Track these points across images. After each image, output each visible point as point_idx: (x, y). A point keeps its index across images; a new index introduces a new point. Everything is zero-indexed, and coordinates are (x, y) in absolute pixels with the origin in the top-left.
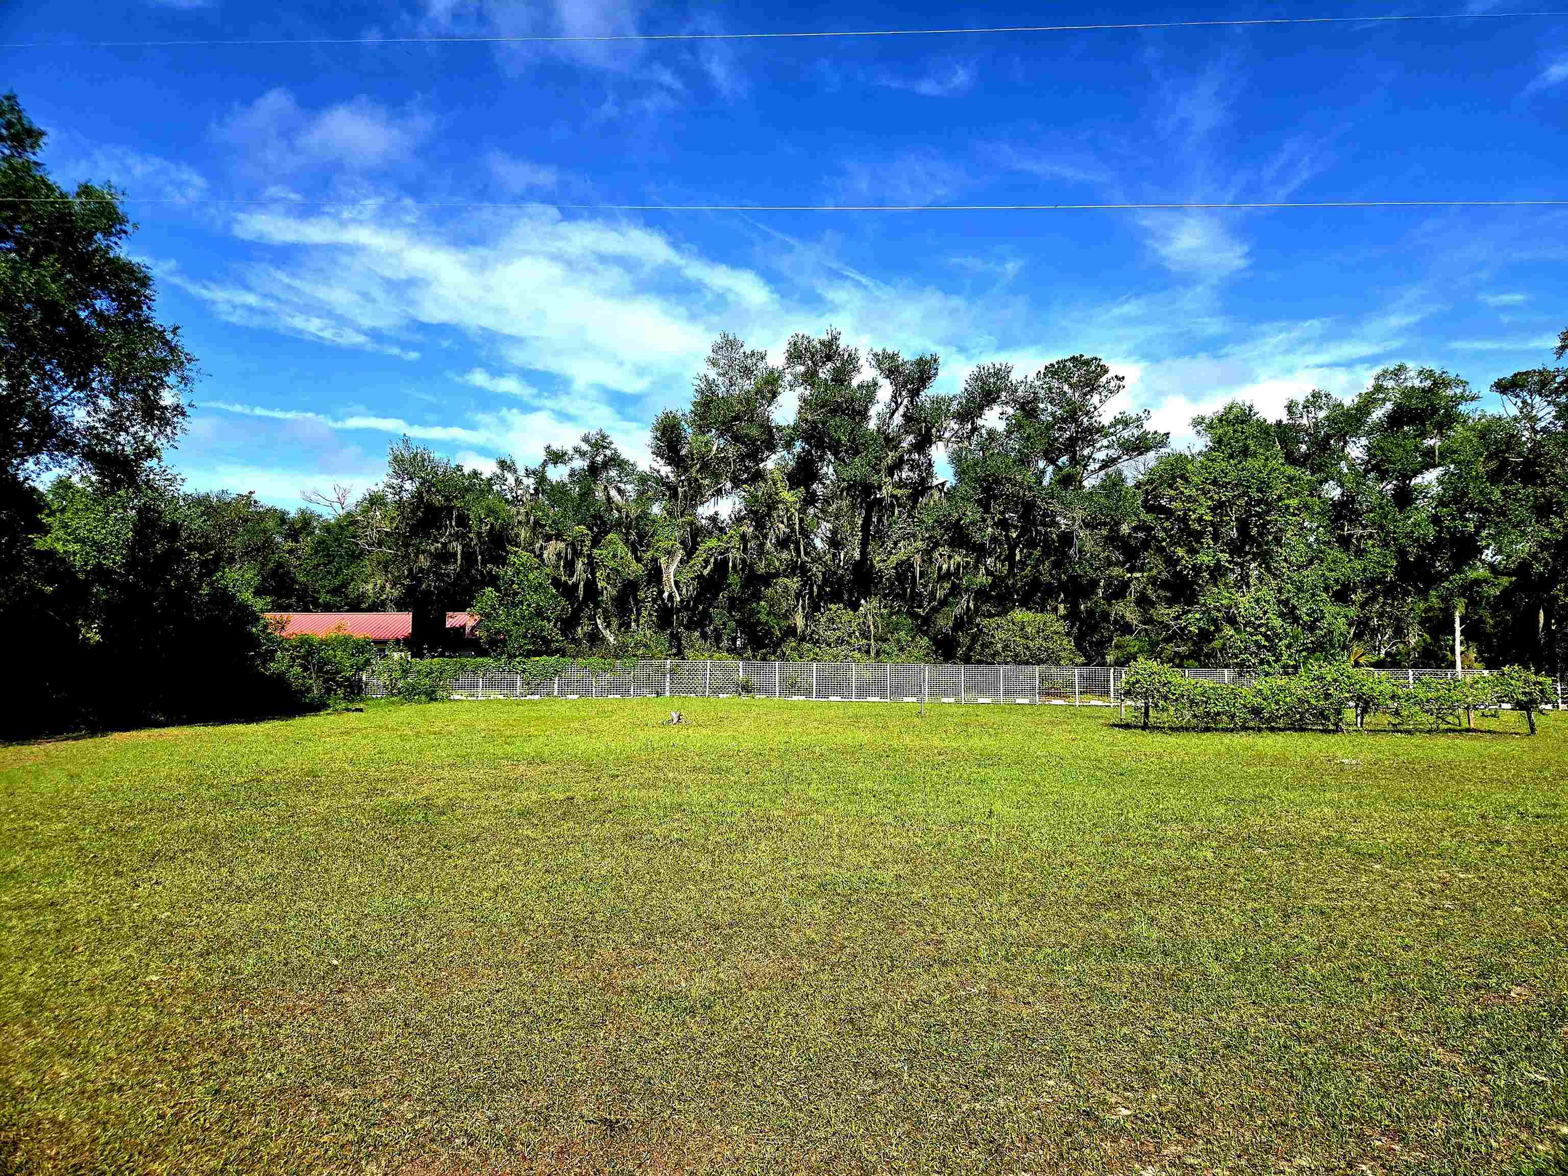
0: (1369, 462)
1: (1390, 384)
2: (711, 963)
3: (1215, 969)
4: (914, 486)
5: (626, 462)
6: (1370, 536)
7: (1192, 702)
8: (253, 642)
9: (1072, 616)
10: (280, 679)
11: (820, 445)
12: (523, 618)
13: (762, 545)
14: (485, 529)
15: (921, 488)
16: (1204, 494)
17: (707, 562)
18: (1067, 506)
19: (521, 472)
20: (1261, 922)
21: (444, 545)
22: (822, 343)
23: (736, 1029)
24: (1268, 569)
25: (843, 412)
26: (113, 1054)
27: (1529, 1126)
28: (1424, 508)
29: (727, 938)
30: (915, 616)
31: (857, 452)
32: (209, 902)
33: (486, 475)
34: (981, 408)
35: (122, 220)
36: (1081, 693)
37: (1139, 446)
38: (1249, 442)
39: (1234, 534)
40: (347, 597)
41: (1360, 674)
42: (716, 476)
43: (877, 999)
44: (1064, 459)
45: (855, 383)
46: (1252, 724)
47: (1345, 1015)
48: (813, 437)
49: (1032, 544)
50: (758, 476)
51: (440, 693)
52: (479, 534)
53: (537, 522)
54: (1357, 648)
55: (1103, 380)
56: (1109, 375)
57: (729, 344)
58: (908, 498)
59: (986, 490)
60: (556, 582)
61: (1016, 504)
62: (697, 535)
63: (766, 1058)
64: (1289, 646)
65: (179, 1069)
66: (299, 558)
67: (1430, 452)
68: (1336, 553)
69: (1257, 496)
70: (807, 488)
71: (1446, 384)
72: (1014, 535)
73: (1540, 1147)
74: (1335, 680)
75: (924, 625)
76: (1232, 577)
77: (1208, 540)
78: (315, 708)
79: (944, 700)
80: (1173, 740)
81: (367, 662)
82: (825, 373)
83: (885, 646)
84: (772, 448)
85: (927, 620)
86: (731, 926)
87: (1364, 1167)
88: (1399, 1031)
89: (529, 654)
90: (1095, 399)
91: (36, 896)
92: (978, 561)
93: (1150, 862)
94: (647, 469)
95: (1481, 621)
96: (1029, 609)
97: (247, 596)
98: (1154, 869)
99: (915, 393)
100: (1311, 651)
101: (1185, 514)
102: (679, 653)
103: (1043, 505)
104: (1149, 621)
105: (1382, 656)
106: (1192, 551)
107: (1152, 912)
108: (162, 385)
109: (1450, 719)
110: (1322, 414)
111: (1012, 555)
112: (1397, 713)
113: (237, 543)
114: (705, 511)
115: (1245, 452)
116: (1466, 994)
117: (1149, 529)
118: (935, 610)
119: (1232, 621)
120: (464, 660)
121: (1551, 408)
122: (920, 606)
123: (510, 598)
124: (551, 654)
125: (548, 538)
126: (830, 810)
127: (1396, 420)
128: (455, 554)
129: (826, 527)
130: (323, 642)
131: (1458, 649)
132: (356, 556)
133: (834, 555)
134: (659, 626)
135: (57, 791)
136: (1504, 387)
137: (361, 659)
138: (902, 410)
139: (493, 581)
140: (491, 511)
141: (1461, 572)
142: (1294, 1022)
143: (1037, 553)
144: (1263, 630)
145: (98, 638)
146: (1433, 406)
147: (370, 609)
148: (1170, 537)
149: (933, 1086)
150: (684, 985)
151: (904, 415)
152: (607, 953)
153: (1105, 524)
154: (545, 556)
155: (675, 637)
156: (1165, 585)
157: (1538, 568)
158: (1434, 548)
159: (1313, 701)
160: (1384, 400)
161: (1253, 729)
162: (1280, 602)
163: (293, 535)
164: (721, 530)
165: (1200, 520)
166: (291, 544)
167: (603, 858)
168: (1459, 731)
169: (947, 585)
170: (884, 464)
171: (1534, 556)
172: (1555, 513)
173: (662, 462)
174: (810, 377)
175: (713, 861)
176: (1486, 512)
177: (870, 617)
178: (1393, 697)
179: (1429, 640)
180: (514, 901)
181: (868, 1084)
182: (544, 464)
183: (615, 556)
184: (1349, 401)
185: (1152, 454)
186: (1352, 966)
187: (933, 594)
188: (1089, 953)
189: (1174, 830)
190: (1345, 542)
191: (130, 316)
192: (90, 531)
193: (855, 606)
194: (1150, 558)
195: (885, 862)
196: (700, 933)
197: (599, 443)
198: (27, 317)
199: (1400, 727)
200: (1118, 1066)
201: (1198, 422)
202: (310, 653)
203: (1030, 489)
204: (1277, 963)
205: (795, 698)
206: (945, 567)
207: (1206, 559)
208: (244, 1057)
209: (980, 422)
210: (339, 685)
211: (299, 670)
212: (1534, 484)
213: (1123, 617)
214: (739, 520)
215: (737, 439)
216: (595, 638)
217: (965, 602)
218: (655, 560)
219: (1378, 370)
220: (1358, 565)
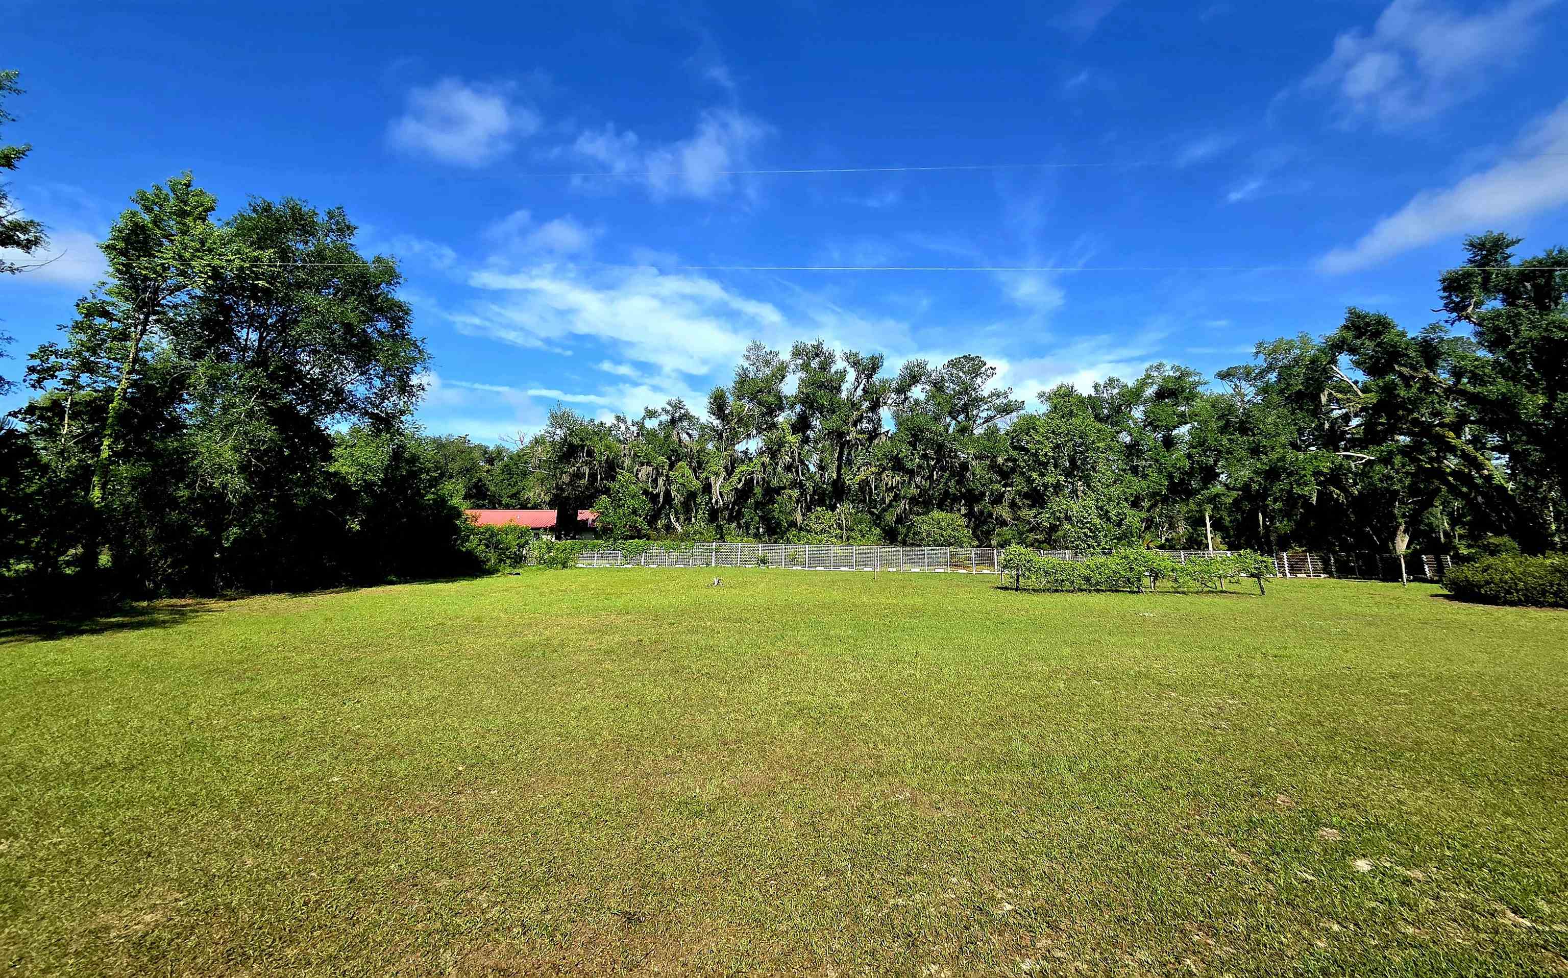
0: (1146, 420)
1: (1156, 374)
2: (719, 772)
3: (1069, 778)
4: (869, 432)
5: (693, 417)
6: (1150, 466)
7: (1046, 573)
8: (456, 530)
9: (970, 515)
10: (470, 553)
11: (811, 407)
12: (624, 514)
13: (774, 469)
14: (604, 458)
15: (873, 435)
16: (1047, 439)
17: (740, 480)
18: (964, 445)
19: (629, 423)
20: (1099, 740)
21: (578, 468)
22: (813, 346)
23: (730, 830)
24: (1089, 486)
25: (826, 388)
26: (287, 846)
27: (1308, 923)
28: (1182, 450)
29: (732, 752)
30: (872, 514)
31: (834, 412)
32: (388, 717)
33: (608, 425)
34: (910, 386)
35: (398, 277)
36: (977, 564)
37: (1006, 410)
38: (1073, 407)
39: (1067, 464)
40: (519, 499)
41: (1151, 554)
42: (747, 426)
43: (833, 804)
44: (962, 417)
45: (833, 370)
46: (1084, 587)
47: (1161, 818)
48: (807, 402)
49: (943, 469)
50: (773, 426)
51: (570, 563)
52: (600, 462)
53: (635, 455)
54: (1148, 536)
55: (983, 369)
56: (986, 367)
57: (758, 347)
58: (866, 440)
59: (913, 436)
60: (646, 492)
61: (932, 445)
62: (735, 462)
63: (749, 856)
64: (1106, 536)
65: (330, 860)
66: (492, 475)
67: (1183, 415)
68: (1129, 477)
69: (1080, 441)
70: (804, 433)
71: (1188, 374)
72: (933, 463)
73: (1318, 943)
74: (1136, 559)
75: (877, 520)
76: (1067, 491)
77: (1051, 468)
78: (490, 572)
79: (890, 570)
80: (1036, 598)
81: (527, 543)
82: (814, 364)
83: (853, 534)
84: (781, 409)
85: (879, 517)
86: (736, 742)
87: (1189, 962)
88: (1201, 833)
89: (626, 538)
90: (979, 381)
91: (275, 711)
92: (910, 480)
93: (1023, 691)
94: (705, 422)
95: (1221, 518)
96: (942, 510)
97: (456, 501)
98: (1024, 697)
99: (870, 376)
100: (1119, 539)
101: (1036, 452)
102: (722, 538)
103: (949, 445)
104: (1017, 519)
105: (1163, 541)
106: (1042, 475)
107: (1025, 731)
108: (412, 372)
109: (1209, 584)
110: (1116, 391)
111: (932, 475)
112: (1176, 580)
113: (454, 467)
114: (740, 447)
115: (1071, 413)
116: (1245, 801)
117: (1015, 460)
118: (884, 510)
119: (1068, 518)
120: (586, 542)
121: (1252, 388)
122: (875, 507)
123: (617, 503)
124: (640, 538)
125: (642, 464)
126: (810, 651)
127: (1161, 395)
128: (585, 474)
129: (816, 458)
130: (500, 530)
131: (1209, 536)
132: (525, 474)
133: (821, 475)
134: (709, 521)
135: (314, 631)
136: (1224, 376)
137: (523, 541)
138: (862, 386)
139: (607, 491)
140: (608, 447)
141: (1208, 489)
142: (1126, 825)
143: (946, 475)
144: (1088, 525)
145: (358, 527)
146: (1182, 387)
147: (532, 508)
148: (1028, 465)
149: (868, 883)
150: (698, 791)
151: (863, 390)
152: (647, 764)
153: (988, 457)
154: (639, 476)
155: (719, 527)
156: (1026, 496)
157: (1255, 487)
158: (1191, 474)
159: (1122, 572)
160: (1152, 383)
161: (1085, 590)
162: (1097, 508)
163: (491, 461)
164: (750, 459)
165: (1046, 455)
166: (488, 467)
167: (655, 687)
168: (1216, 592)
169: (892, 495)
170: (851, 420)
171: (1251, 479)
172: (1262, 452)
173: (714, 417)
174: (805, 367)
175: (729, 691)
176: (1220, 452)
177: (843, 515)
178: (1172, 571)
179: (1191, 531)
180: (590, 720)
181: (822, 882)
182: (644, 418)
183: (683, 476)
184: (1131, 383)
185: (1014, 414)
186: (1164, 776)
187: (883, 500)
188: (982, 765)
189: (1037, 667)
190: (1135, 470)
191: (397, 331)
192: (366, 459)
193: (833, 508)
194: (1016, 479)
195: (845, 691)
196: (714, 747)
197: (678, 406)
198: (334, 333)
199: (1179, 590)
200: (1003, 864)
201: (1041, 395)
202: (491, 536)
203: (941, 435)
204: (1112, 773)
205: (795, 568)
206: (890, 483)
207: (1050, 479)
208: (379, 849)
209: (909, 394)
210: (508, 558)
211: (484, 547)
212: (1248, 435)
213: (1001, 516)
214: (761, 453)
215: (760, 403)
216: (669, 528)
217: (903, 505)
218: (707, 478)
219: (1147, 365)
220: (1144, 484)
